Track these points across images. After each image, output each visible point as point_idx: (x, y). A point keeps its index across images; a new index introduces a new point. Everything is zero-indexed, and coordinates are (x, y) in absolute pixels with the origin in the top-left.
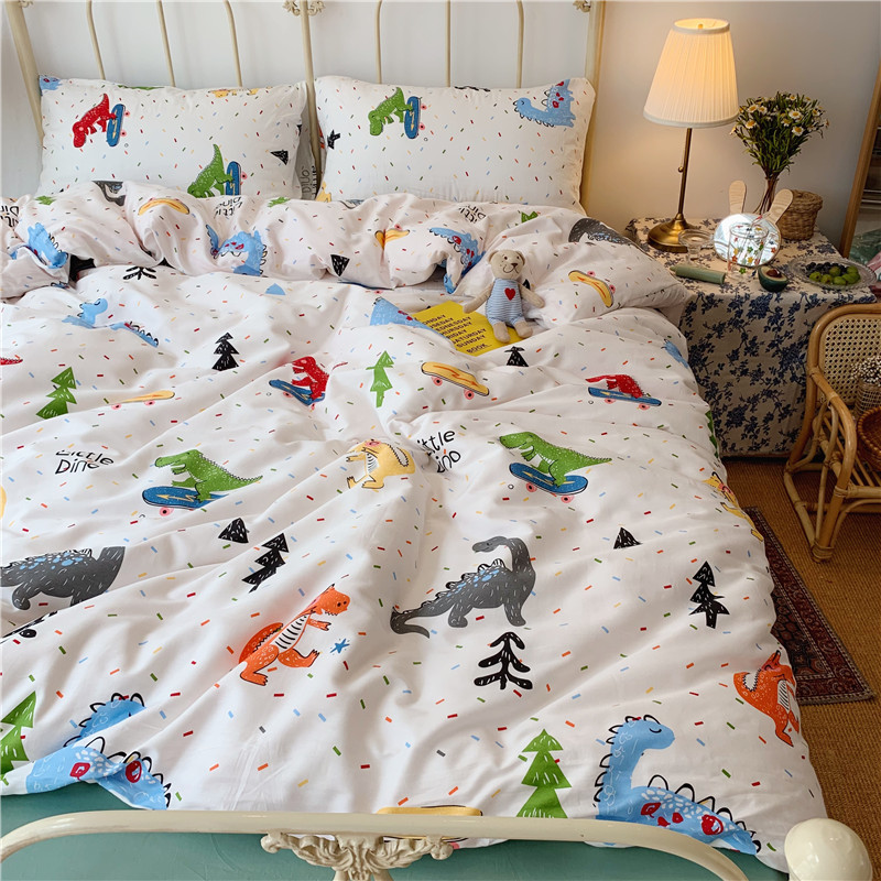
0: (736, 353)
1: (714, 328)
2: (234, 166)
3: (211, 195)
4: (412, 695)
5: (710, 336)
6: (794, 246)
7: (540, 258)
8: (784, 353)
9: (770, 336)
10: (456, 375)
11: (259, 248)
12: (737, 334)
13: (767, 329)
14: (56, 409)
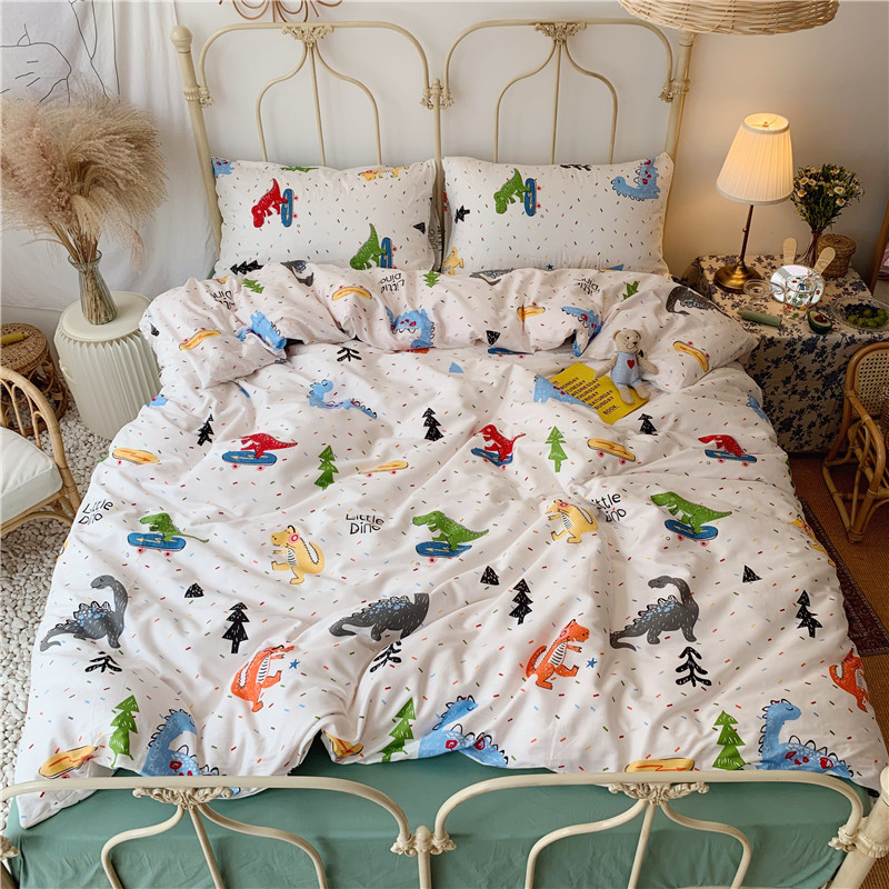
0: (788, 379)
1: (773, 362)
2: (387, 241)
3: (369, 266)
4: (639, 692)
5: (769, 367)
6: (833, 283)
7: (650, 331)
8: (826, 378)
9: (817, 366)
10: (612, 448)
11: (429, 325)
12: (791, 365)
13: (814, 361)
14: (325, 480)
